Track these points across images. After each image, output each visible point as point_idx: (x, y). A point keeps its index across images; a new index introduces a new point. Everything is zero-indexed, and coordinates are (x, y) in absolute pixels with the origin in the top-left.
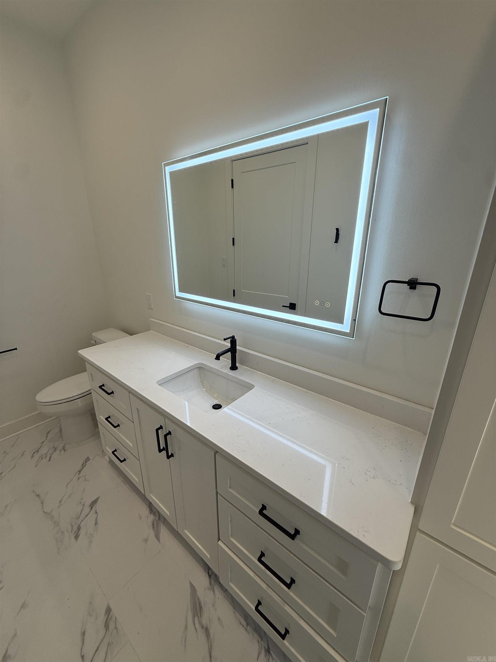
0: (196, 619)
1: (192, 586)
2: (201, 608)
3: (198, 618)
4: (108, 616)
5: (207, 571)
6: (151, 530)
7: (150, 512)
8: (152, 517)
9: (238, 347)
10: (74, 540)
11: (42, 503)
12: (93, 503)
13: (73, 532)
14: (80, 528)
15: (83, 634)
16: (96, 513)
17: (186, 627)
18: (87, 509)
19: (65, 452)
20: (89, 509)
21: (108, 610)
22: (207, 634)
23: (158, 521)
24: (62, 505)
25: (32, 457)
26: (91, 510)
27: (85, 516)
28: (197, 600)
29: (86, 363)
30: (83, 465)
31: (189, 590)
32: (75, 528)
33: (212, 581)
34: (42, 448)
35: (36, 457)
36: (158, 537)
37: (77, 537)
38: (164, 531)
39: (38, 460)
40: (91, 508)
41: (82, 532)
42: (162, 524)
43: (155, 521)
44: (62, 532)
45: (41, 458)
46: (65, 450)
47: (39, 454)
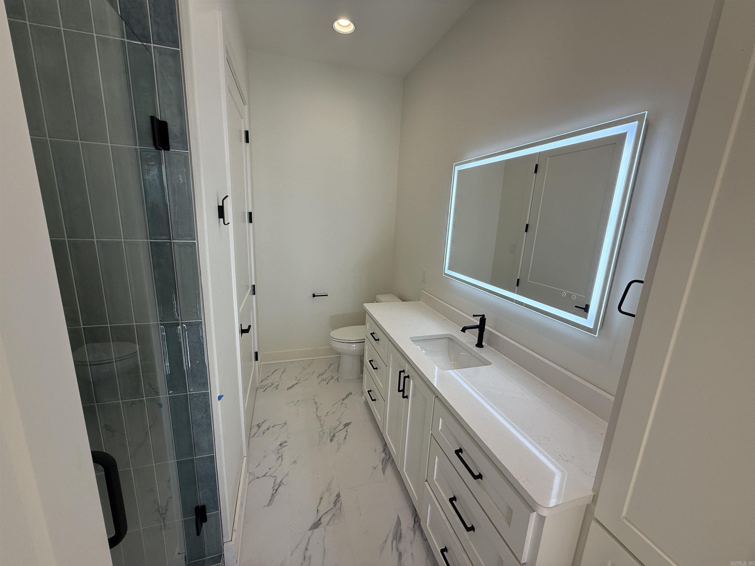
0: (395, 542)
1: (398, 518)
2: (400, 537)
3: (396, 541)
4: (337, 499)
5: (414, 517)
6: (380, 464)
7: (383, 451)
8: (383, 455)
9: (486, 327)
10: (329, 441)
11: (317, 409)
12: (347, 425)
13: (330, 436)
14: (335, 436)
15: (321, 498)
16: (347, 432)
17: (385, 542)
18: (341, 427)
19: (337, 382)
20: (343, 427)
21: (338, 496)
22: (399, 556)
23: (387, 460)
24: (328, 416)
25: (318, 377)
26: (344, 428)
27: (339, 430)
28: (399, 530)
29: (366, 314)
30: (347, 396)
31: (395, 521)
32: (332, 434)
33: (416, 527)
34: (324, 373)
35: (320, 378)
36: (384, 470)
37: (331, 440)
38: (389, 469)
39: (320, 381)
40: (344, 427)
41: (335, 439)
42: (389, 464)
43: (385, 458)
44: (324, 433)
45: (322, 381)
46: (338, 381)
47: (322, 377)
